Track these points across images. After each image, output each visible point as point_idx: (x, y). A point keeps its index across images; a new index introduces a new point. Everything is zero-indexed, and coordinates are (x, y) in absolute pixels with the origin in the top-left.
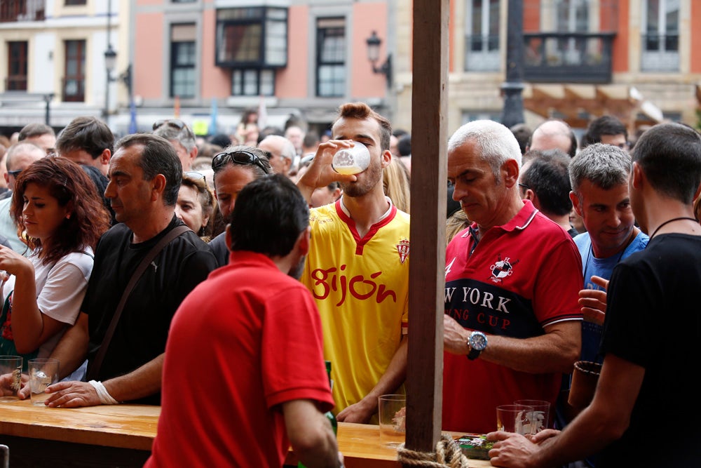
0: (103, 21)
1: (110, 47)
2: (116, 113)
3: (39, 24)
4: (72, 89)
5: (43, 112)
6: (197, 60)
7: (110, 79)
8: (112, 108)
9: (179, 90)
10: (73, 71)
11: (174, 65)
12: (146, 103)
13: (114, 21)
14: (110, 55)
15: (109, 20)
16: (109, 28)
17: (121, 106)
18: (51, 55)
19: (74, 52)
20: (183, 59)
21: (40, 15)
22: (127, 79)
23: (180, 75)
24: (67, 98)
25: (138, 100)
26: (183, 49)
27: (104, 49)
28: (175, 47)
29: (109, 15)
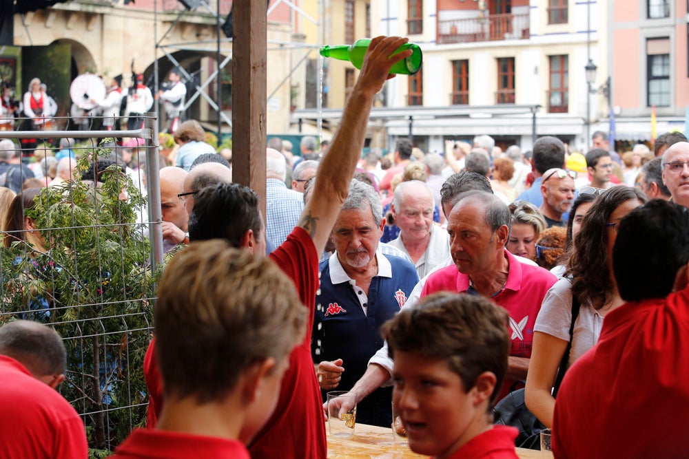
0: (584, 37)
1: (590, 61)
2: (597, 121)
3: (525, 42)
4: (556, 100)
5: (531, 122)
6: (671, 72)
7: (590, 91)
8: (593, 117)
9: (655, 100)
10: (556, 85)
11: (650, 77)
12: (624, 113)
13: (593, 37)
14: (591, 68)
15: (589, 37)
16: (589, 43)
17: (601, 115)
18: (536, 70)
19: (557, 67)
20: (657, 71)
21: (526, 34)
22: (607, 91)
23: (655, 85)
24: (552, 109)
25: (617, 110)
26: (658, 62)
27: (586, 63)
28: (650, 59)
29: (589, 32)
